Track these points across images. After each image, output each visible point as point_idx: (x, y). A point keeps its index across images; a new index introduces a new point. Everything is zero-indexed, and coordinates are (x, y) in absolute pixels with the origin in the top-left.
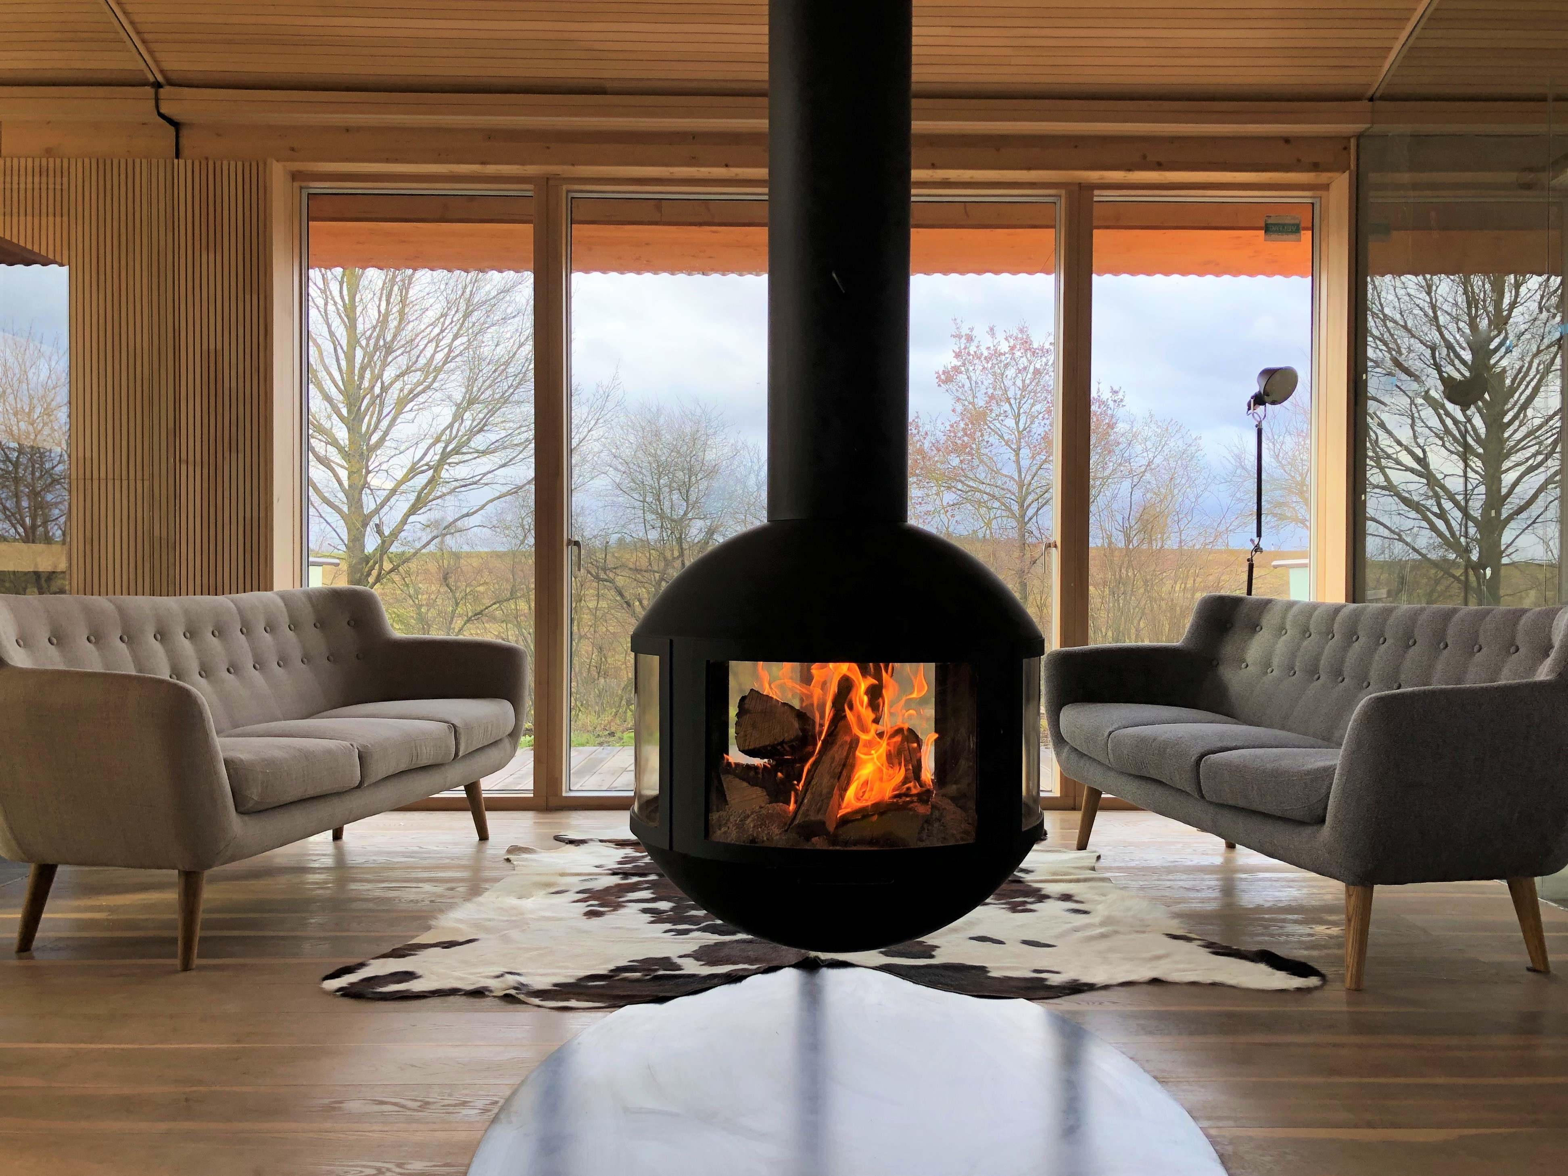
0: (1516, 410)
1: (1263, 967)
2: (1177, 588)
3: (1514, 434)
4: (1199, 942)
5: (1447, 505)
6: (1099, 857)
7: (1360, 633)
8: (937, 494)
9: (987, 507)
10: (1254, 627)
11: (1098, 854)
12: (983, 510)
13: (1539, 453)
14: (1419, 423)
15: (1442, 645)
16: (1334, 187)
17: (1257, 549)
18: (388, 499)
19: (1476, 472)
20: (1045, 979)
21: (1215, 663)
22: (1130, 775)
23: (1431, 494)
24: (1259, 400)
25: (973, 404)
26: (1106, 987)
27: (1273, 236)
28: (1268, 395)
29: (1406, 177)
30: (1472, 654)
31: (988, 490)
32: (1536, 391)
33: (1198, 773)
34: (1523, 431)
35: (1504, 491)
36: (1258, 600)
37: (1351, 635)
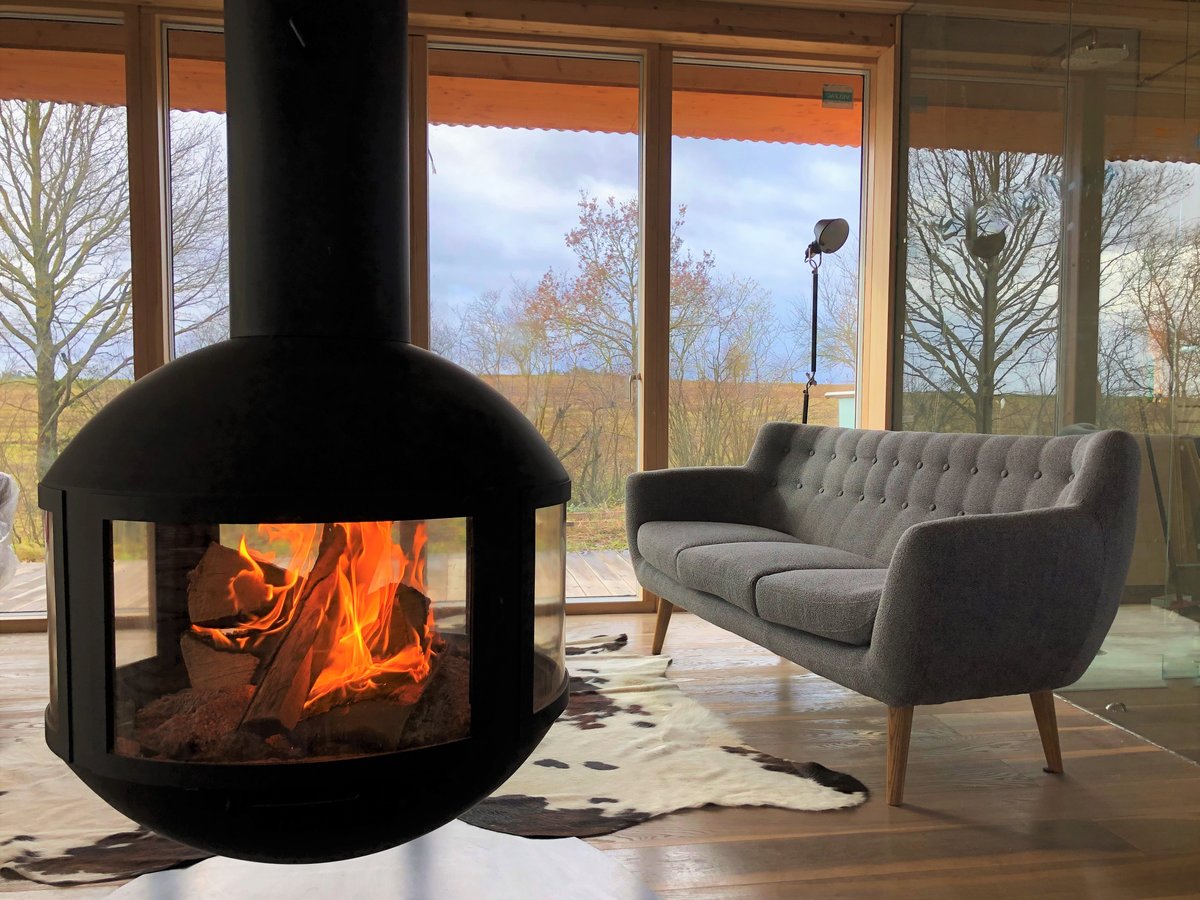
0: (1006, 276)
1: (811, 783)
2: (754, 414)
3: (1004, 295)
4: (754, 756)
5: (956, 350)
6: (670, 662)
7: (900, 458)
8: (567, 336)
9: (608, 347)
10: (808, 451)
11: (669, 659)
12: (605, 350)
13: (1021, 310)
14: (936, 286)
15: (972, 470)
16: (881, 61)
17: (812, 382)
18: (76, 331)
19: (977, 325)
20: (601, 811)
21: (773, 484)
22: (696, 590)
23: (944, 340)
24: (815, 249)
25: (596, 262)
26: (661, 816)
27: (831, 103)
28: (823, 245)
29: (941, 55)
30: (999, 478)
31: (608, 333)
32: (1020, 263)
33: (754, 592)
34: (1011, 292)
35: (996, 339)
36: (812, 427)
37: (892, 459)
